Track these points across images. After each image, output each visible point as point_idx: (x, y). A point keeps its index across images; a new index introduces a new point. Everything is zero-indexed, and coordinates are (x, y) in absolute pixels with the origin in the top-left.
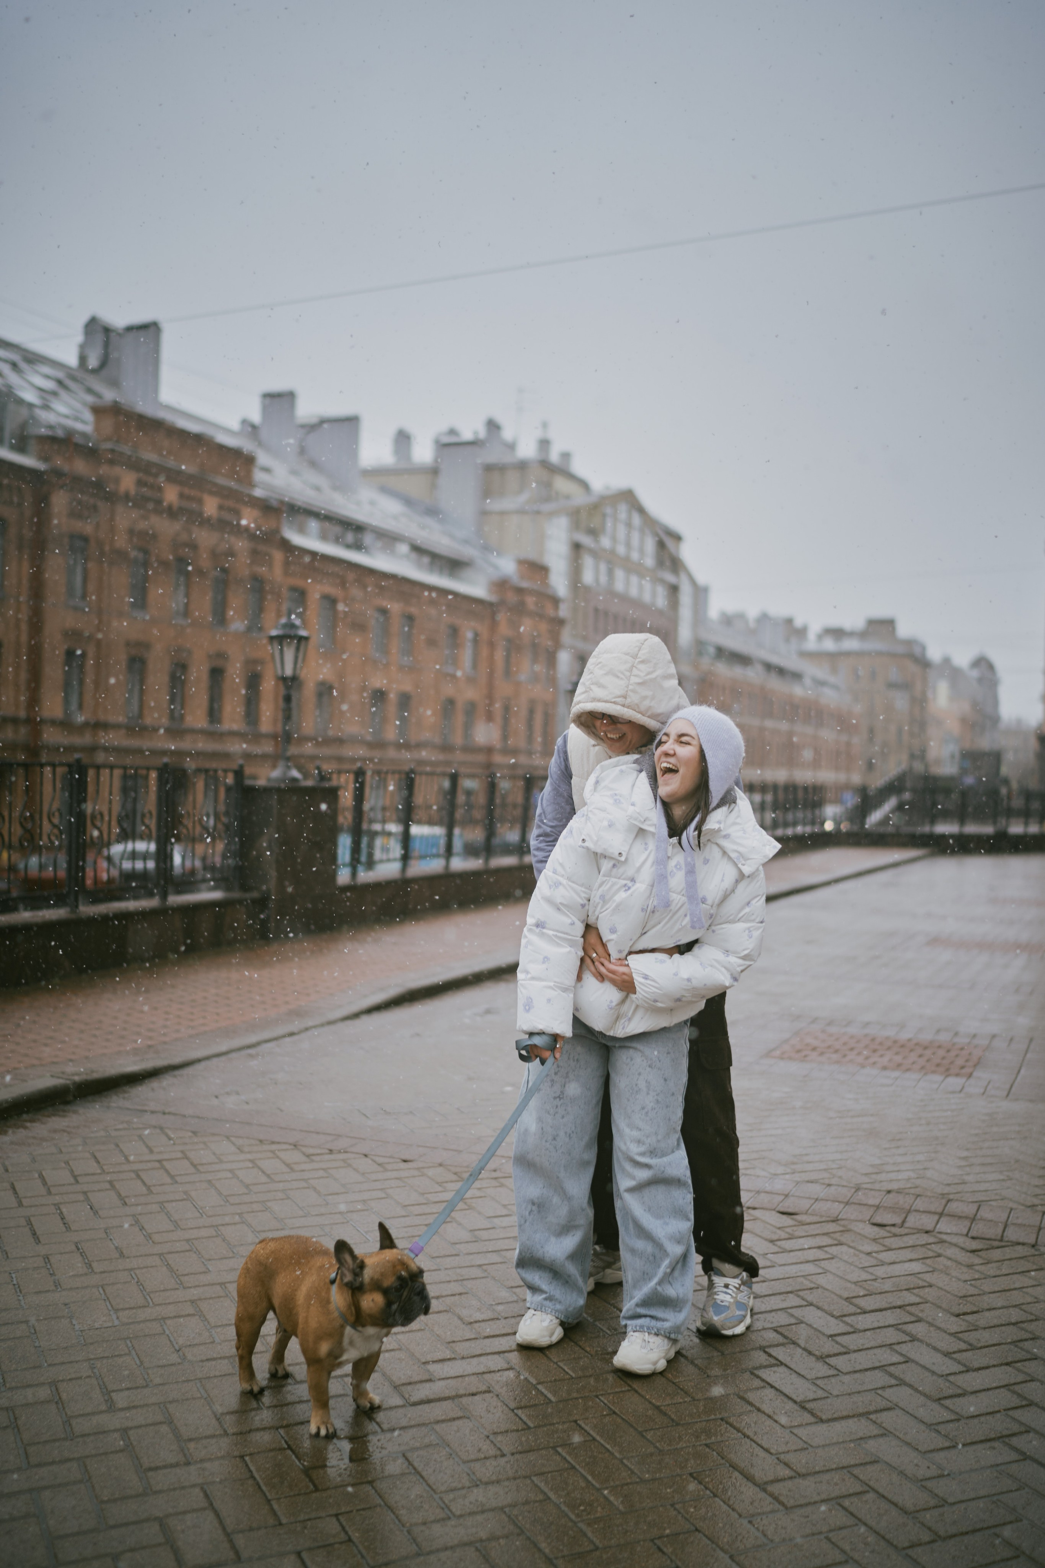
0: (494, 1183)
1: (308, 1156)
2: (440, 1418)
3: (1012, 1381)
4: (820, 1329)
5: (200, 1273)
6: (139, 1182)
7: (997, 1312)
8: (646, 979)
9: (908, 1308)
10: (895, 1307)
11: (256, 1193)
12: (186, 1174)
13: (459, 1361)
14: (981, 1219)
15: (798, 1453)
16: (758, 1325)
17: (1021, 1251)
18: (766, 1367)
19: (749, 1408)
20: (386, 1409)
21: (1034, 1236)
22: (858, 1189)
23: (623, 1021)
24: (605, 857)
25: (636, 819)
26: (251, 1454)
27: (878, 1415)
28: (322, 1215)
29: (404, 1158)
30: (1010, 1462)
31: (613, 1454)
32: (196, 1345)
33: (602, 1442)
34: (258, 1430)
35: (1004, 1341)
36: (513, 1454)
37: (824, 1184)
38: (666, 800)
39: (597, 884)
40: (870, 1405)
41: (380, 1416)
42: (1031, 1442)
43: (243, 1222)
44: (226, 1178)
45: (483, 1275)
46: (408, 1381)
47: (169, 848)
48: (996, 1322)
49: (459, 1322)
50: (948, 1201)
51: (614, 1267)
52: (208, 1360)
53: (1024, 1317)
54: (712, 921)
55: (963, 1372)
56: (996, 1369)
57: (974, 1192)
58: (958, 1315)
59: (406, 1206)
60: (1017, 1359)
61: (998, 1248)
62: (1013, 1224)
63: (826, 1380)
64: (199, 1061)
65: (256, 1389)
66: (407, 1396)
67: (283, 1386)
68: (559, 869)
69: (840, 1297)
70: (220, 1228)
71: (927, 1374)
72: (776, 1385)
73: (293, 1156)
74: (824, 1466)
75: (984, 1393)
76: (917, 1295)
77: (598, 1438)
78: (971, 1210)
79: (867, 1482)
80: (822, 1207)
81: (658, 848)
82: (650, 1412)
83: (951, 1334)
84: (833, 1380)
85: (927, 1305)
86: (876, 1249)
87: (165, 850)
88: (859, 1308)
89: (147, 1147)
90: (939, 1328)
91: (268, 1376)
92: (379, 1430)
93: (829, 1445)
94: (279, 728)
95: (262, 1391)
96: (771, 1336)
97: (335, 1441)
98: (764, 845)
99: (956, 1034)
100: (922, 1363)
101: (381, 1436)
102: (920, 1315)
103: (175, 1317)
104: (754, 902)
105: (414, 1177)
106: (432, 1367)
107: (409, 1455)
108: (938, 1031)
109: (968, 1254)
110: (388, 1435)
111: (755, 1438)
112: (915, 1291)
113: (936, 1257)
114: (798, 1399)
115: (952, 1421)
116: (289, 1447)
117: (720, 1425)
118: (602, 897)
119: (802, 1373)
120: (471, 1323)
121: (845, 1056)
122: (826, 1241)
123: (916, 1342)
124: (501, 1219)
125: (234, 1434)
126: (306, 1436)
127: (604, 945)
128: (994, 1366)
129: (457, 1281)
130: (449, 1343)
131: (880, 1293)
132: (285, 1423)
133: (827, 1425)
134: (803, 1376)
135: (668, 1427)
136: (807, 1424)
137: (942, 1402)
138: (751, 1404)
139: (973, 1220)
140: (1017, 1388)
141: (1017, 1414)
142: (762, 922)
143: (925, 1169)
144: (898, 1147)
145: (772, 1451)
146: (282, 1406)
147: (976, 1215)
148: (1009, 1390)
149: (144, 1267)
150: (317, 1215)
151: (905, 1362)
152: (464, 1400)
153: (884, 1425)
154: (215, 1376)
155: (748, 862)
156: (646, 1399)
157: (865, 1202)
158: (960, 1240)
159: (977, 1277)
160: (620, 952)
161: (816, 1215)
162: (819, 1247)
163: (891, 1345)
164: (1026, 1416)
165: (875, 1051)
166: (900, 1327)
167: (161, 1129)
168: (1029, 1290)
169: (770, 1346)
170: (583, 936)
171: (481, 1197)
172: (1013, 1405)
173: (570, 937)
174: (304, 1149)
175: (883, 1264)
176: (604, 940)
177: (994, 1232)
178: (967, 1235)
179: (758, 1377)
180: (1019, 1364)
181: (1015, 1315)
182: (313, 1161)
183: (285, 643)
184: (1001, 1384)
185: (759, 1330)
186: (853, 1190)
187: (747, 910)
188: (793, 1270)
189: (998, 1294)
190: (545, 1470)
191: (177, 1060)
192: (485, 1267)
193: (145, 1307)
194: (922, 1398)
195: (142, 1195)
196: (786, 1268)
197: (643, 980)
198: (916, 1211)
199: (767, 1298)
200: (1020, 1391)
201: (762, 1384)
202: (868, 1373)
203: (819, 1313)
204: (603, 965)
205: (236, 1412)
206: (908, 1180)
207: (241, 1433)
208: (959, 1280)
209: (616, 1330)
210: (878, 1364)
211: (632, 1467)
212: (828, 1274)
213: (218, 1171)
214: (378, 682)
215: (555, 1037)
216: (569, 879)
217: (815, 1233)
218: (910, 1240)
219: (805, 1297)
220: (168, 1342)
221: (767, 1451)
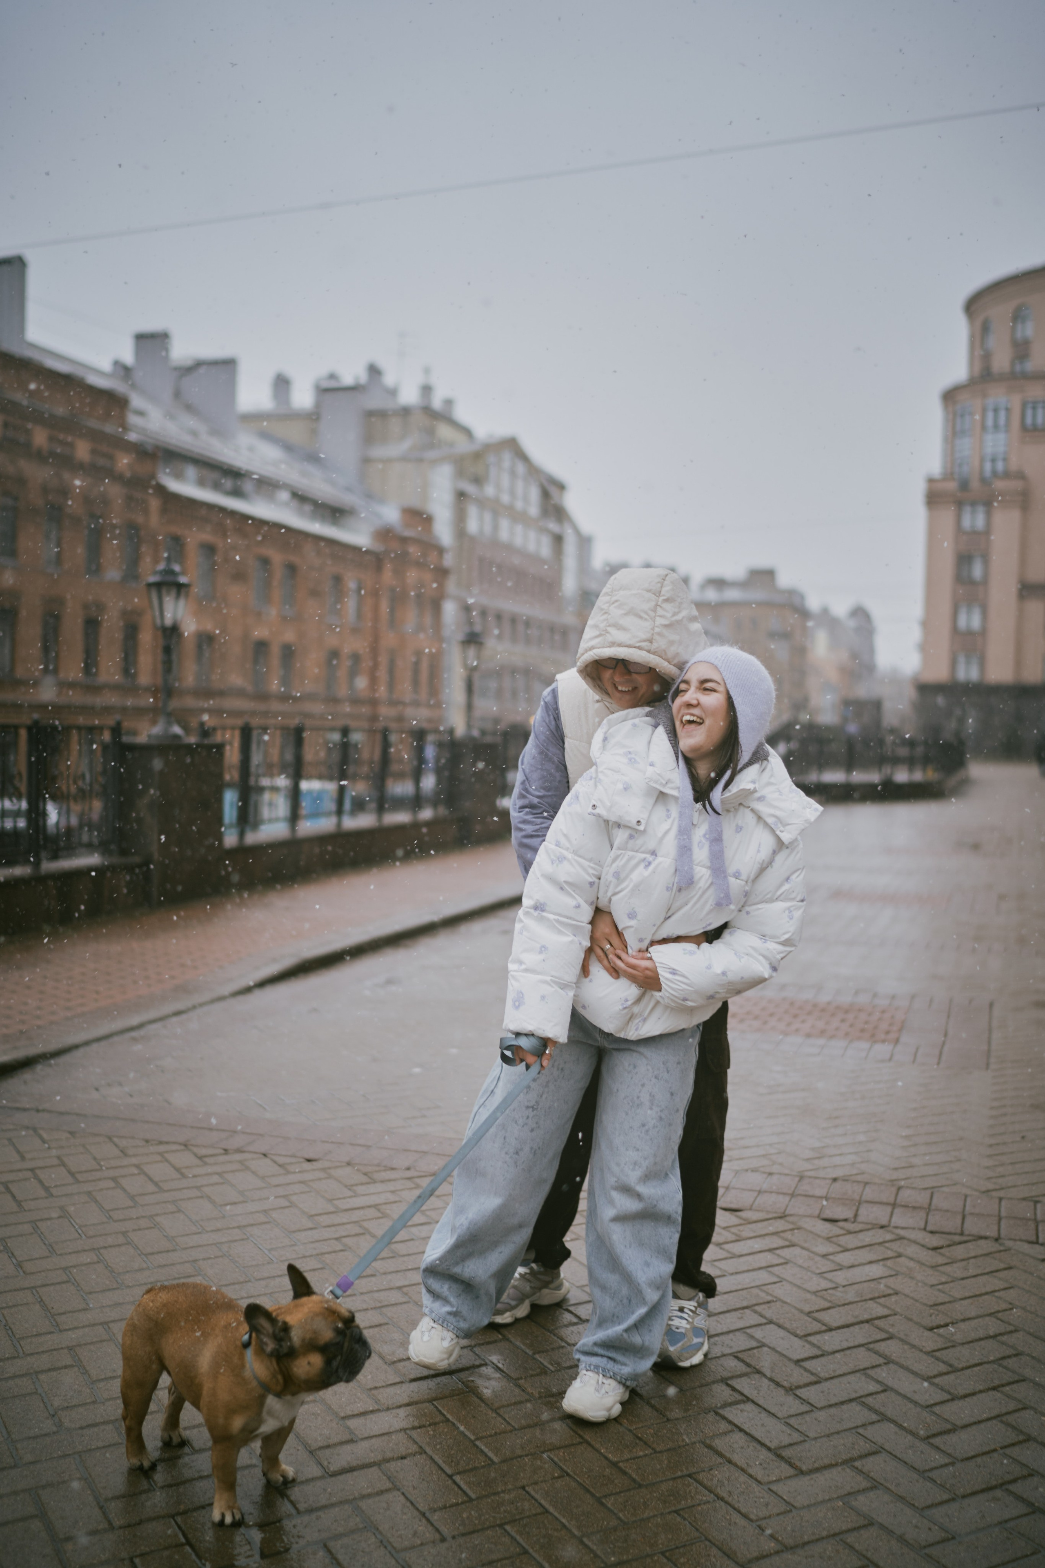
0: (409, 1184)
1: (200, 1158)
2: (365, 1492)
3: (1004, 1411)
4: (784, 1352)
5: (80, 1311)
6: (9, 1197)
7: (973, 1323)
8: (674, 974)
9: (876, 1322)
10: (862, 1322)
11: (142, 1206)
12: (64, 1185)
13: (383, 1414)
14: (937, 1210)
15: (781, 1517)
16: (717, 1351)
17: (986, 1246)
18: (731, 1404)
19: (720, 1460)
20: (302, 1482)
21: (996, 1228)
22: (801, 1178)
23: (637, 1021)
24: (619, 826)
25: (656, 782)
26: (142, 1555)
27: (864, 1461)
28: (218, 1230)
29: (308, 1157)
30: (1018, 1517)
31: (570, 1531)
32: (75, 1406)
33: (556, 1514)
34: (150, 1519)
35: (986, 1360)
36: (454, 1537)
37: (764, 1173)
38: (689, 755)
39: (609, 860)
40: (853, 1448)
41: (295, 1493)
42: (1037, 1488)
43: (128, 1244)
44: (108, 1189)
45: (404, 1300)
46: (325, 1444)
47: (41, 805)
48: (973, 1335)
49: (380, 1361)
50: (899, 1189)
51: (551, 1286)
52: (89, 1426)
53: (1003, 1328)
54: (746, 899)
55: (948, 1401)
56: (984, 1394)
57: (923, 1176)
58: (931, 1329)
59: (312, 1216)
60: (1004, 1382)
61: (960, 1243)
62: (972, 1214)
63: (800, 1417)
64: (76, 1047)
65: (146, 1464)
66: (325, 1464)
67: (179, 1457)
68: (563, 841)
69: (801, 1311)
70: (102, 1251)
71: (910, 1405)
72: (745, 1427)
73: (184, 1159)
74: (813, 1534)
75: (974, 1427)
76: (885, 1306)
77: (551, 1509)
78: (922, 1198)
79: (864, 1553)
80: (768, 1200)
81: (681, 815)
82: (608, 1471)
83: (927, 1353)
84: (807, 1418)
85: (897, 1317)
86: (831, 1250)
87: (37, 808)
88: (824, 1324)
89: (18, 1152)
90: (913, 1346)
91: (159, 1444)
92: (294, 1511)
93: (815, 1504)
94: (159, 681)
95: (153, 1467)
96: (732, 1364)
97: (242, 1530)
98: (804, 808)
99: (875, 995)
100: (902, 1392)
101: (297, 1521)
102: (891, 1330)
103: (49, 1370)
104: (794, 877)
105: (320, 1179)
106: (352, 1423)
107: (331, 1544)
108: (857, 993)
109: (930, 1252)
110: (306, 1518)
111: (730, 1500)
112: (882, 1300)
113: (897, 1257)
114: (772, 1446)
115: (946, 1465)
116: (189, 1543)
117: (689, 1485)
118: (617, 875)
119: (773, 1411)
120: (394, 1362)
121: (765, 1023)
122: (776, 1242)
123: (891, 1365)
124: (420, 1228)
125: (120, 1528)
126: (209, 1525)
127: (620, 934)
128: (981, 1392)
129: (375, 1308)
130: (371, 1389)
131: (844, 1305)
132: (182, 1507)
133: (808, 1477)
134: (773, 1414)
135: (629, 1490)
136: (786, 1478)
137: (932, 1441)
138: (720, 1454)
139: (928, 1209)
140: (1010, 1419)
141: (1015, 1452)
142: (802, 901)
143: (868, 1151)
144: (836, 1126)
145: (753, 1517)
146: (178, 1485)
147: (930, 1204)
148: (1002, 1422)
149: (14, 1306)
150: (212, 1231)
151: (883, 1391)
152: (392, 1466)
153: (872, 1474)
154: (98, 1448)
155: (788, 827)
156: (601, 1454)
157: (811, 1193)
158: (920, 1236)
159: (943, 1280)
160: (641, 940)
161: (762, 1211)
162: (770, 1250)
163: (865, 1369)
164: (1027, 1454)
165: (795, 1016)
166: (871, 1346)
167: (35, 1130)
168: (1001, 1294)
169: (732, 1378)
170: (592, 922)
171: (395, 1202)
172: (1010, 1441)
173: (574, 922)
174: (195, 1150)
175: (841, 1268)
176: (620, 928)
177: (952, 1224)
178: (925, 1229)
179: (724, 1418)
180: (1008, 1388)
181: (993, 1326)
182: (206, 1164)
183: (164, 591)
184: (992, 1415)
185: (718, 1357)
186: (797, 1179)
187: (786, 887)
188: (746, 1280)
189: (970, 1301)
190: (494, 1557)
191: (53, 1046)
192: (405, 1290)
193: (14, 1358)
194: (909, 1437)
195: (12, 1213)
196: (738, 1277)
197: (670, 976)
198: (867, 1202)
199: (721, 1316)
200: (1014, 1423)
201: (730, 1427)
202: (845, 1407)
203: (782, 1333)
204: (619, 958)
205: (123, 1496)
206: (853, 1164)
207: (129, 1526)
208: (926, 1284)
209: (558, 1364)
210: (854, 1395)
211: (595, 1548)
212: (784, 1283)
213: (100, 1180)
214: (259, 633)
215: (545, 1042)
216: (575, 852)
217: (763, 1232)
218: (867, 1238)
219: (764, 1313)
220: (42, 1405)
221: (745, 1516)
